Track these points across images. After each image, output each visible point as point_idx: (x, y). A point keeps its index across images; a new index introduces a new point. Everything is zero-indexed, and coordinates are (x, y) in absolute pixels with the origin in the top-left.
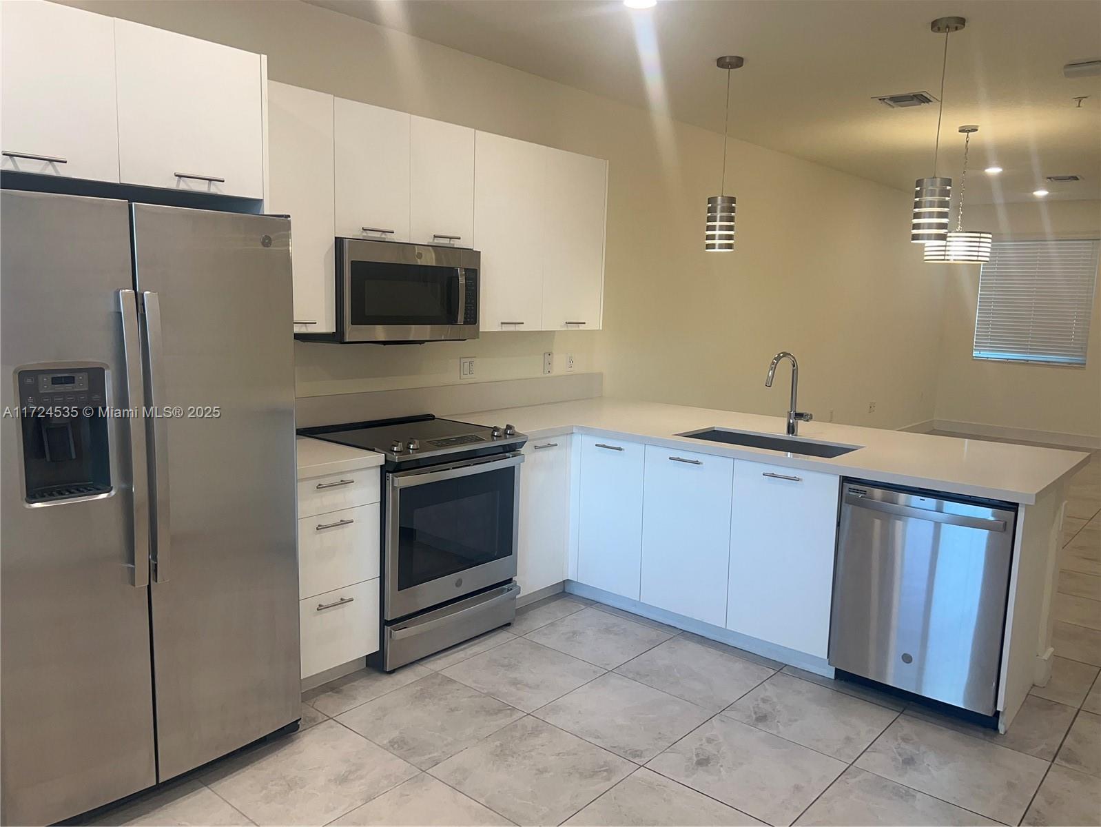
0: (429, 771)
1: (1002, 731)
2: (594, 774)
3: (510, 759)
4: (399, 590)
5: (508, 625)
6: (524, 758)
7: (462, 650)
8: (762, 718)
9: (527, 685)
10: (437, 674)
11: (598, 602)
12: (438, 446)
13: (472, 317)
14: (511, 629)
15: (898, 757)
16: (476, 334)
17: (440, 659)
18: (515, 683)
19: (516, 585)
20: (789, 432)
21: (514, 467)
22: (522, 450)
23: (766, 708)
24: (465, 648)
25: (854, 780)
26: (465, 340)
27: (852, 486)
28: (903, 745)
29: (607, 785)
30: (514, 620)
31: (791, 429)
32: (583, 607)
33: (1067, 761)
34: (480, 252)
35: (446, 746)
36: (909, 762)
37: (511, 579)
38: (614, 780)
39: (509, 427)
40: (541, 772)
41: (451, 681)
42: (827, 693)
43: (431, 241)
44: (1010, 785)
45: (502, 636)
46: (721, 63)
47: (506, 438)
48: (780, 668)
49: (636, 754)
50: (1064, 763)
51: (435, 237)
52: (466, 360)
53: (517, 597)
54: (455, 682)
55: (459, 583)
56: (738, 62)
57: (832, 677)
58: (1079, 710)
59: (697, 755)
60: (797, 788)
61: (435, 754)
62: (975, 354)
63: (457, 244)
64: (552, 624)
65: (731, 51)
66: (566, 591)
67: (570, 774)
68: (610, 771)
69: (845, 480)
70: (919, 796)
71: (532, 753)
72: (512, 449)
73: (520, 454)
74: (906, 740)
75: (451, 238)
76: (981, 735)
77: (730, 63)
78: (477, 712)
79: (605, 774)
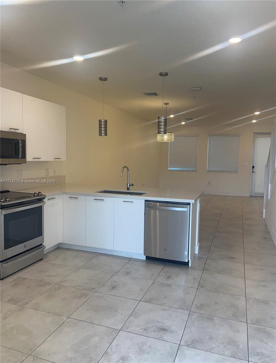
0: (25, 306)
1: (190, 266)
2: (81, 297)
3: (53, 298)
4: (4, 250)
5: (42, 259)
6: (57, 296)
7: (27, 269)
8: (128, 273)
9: (53, 276)
10: (20, 278)
11: (70, 249)
12: (16, 199)
13: (24, 156)
14: (43, 260)
15: (166, 277)
16: (25, 162)
17: (19, 273)
18: (48, 276)
19: (44, 246)
20: (128, 190)
21: (42, 206)
22: (45, 200)
23: (129, 270)
24: (28, 268)
25: (156, 285)
26: (21, 164)
27: (148, 202)
28: (166, 273)
29: (85, 299)
30: (43, 257)
31: (128, 189)
32: (66, 251)
33: (207, 271)
34: (26, 134)
35: (29, 298)
36: (169, 277)
37: (42, 244)
38: (88, 298)
39: (39, 193)
40: (64, 299)
41: (25, 279)
42: (144, 264)
43: (8, 130)
44: (194, 279)
45: (40, 263)
46: (101, 79)
47: (39, 196)
48: (130, 259)
49: (93, 289)
50: (206, 271)
51: (10, 129)
52: (20, 171)
53: (44, 250)
54: (27, 279)
55: (25, 246)
56: (106, 79)
57: (145, 259)
58: (207, 258)
59: (111, 286)
60: (141, 289)
61: (25, 301)
62: (169, 169)
63: (18, 131)
64: (57, 257)
65: (104, 76)
66: (59, 247)
67: (74, 298)
68: (86, 295)
69: (146, 201)
70: (173, 285)
71: (60, 295)
72: (40, 200)
73: (43, 202)
74: (167, 272)
75: (15, 129)
76: (185, 268)
77: (103, 79)
78: (38, 286)
79: (85, 296)
